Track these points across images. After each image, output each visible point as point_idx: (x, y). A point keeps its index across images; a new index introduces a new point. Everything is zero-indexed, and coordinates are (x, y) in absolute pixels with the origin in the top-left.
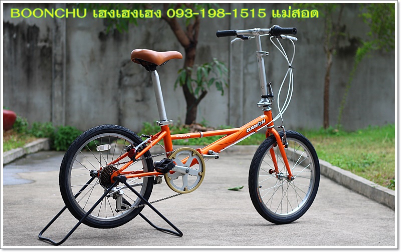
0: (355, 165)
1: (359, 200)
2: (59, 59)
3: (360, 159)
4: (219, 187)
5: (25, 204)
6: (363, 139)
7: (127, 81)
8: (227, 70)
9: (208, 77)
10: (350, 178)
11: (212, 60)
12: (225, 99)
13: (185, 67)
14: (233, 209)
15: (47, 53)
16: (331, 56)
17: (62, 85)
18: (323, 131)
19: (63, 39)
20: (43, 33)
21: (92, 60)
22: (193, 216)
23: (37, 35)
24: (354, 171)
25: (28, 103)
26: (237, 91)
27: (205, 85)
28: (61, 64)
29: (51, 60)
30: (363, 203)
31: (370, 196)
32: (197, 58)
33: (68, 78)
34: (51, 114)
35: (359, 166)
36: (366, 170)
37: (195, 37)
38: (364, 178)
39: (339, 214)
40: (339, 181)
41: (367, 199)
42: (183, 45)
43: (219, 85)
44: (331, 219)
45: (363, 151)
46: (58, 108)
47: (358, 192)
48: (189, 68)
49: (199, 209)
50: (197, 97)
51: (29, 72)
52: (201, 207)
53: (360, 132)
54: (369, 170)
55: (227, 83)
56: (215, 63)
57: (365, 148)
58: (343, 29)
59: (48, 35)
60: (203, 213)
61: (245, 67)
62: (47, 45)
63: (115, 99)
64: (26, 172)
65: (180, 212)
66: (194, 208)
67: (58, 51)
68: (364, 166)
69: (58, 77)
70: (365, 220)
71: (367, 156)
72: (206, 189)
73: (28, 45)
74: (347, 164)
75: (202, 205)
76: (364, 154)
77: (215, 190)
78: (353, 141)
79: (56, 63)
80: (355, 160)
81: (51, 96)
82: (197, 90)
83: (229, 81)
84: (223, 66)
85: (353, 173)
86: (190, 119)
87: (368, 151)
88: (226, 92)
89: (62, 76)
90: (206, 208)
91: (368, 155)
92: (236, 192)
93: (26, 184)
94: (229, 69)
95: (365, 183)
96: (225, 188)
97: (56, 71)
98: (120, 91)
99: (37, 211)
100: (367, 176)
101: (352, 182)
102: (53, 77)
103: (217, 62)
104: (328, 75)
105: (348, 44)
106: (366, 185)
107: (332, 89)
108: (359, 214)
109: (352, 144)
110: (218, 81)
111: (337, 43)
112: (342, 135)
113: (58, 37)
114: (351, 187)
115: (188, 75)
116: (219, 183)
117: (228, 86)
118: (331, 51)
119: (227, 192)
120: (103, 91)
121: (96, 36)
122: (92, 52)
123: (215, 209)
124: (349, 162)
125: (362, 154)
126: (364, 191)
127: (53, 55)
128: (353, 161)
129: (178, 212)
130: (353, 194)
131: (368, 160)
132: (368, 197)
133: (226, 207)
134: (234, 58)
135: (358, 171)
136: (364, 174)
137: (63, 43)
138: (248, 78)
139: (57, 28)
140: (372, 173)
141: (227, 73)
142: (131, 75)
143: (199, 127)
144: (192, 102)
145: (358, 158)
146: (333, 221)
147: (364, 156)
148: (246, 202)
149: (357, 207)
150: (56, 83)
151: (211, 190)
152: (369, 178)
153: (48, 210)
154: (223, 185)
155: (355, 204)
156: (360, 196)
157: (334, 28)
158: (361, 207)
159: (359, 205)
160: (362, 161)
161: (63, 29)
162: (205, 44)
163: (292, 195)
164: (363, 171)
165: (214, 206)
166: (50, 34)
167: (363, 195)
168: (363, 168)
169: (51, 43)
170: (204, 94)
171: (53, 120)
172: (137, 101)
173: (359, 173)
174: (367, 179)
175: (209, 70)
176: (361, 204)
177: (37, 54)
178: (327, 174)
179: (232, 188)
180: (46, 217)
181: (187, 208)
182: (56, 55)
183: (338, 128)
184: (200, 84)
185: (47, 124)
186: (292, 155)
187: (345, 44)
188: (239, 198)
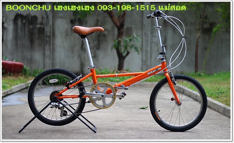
0: (213, 94)
1: (216, 115)
2: (48, 34)
3: (216, 90)
4: (134, 107)
5: (18, 117)
6: (217, 79)
8: (141, 40)
9: (130, 44)
10: (210, 102)
11: (133, 35)
12: (140, 56)
13: (117, 39)
14: (141, 120)
15: (42, 31)
16: (199, 33)
17: (50, 49)
18: (195, 74)
19: (51, 23)
20: (39, 20)
21: (67, 35)
22: (117, 125)
23: (37, 21)
24: (212, 97)
25: (31, 59)
26: (147, 52)
27: (128, 48)
28: (49, 37)
29: (44, 35)
30: (219, 117)
31: (223, 113)
32: (124, 34)
33: (53, 45)
34: (44, 64)
35: (215, 94)
36: (219, 97)
37: (123, 21)
39: (204, 124)
41: (221, 114)
42: (117, 26)
43: (136, 49)
44: (199, 127)
45: (218, 86)
46: (48, 61)
47: (215, 110)
48: (120, 39)
49: (121, 121)
50: (124, 55)
51: (32, 41)
52: (122, 119)
53: (216, 75)
54: (221, 97)
55: (141, 47)
56: (134, 37)
57: (219, 84)
58: (206, 18)
59: (42, 21)
60: (122, 123)
61: (151, 39)
62: (42, 26)
63: (80, 56)
64: (24, 97)
66: (118, 120)
67: (48, 30)
68: (218, 94)
69: (48, 44)
70: (220, 128)
71: (220, 88)
72: (126, 108)
73: (31, 27)
74: (209, 93)
75: (123, 118)
76: (218, 87)
77: (131, 108)
78: (211, 80)
79: (47, 36)
80: (213, 91)
81: (44, 55)
82: (124, 51)
83: (142, 46)
84: (138, 38)
85: (212, 98)
86: (120, 67)
87: (220, 86)
88: (140, 52)
89: (50, 44)
90: (125, 120)
92: (144, 110)
93: (22, 104)
94: (142, 40)
95: (219, 105)
96: (137, 107)
97: (46, 41)
98: (82, 52)
99: (24, 121)
100: (220, 100)
101: (212, 104)
102: (45, 44)
103: (135, 36)
104: (197, 43)
105: (208, 26)
106: (220, 106)
107: (199, 51)
108: (216, 124)
109: (211, 82)
110: (136, 46)
111: (203, 25)
112: (205, 76)
113: (48, 22)
114: (211, 107)
115: (119, 42)
116: (134, 104)
117: (142, 49)
118: (199, 29)
119: (138, 110)
120: (72, 52)
121: (69, 21)
122: (67, 31)
123: (130, 121)
124: (209, 92)
125: (217, 87)
126: (219, 110)
127: (45, 32)
128: (212, 91)
129: (108, 123)
130: (212, 111)
131: (220, 91)
133: (137, 120)
134: (145, 34)
135: (215, 97)
136: (218, 99)
137: (50, 26)
138: (153, 45)
139: (47, 17)
140: (223, 99)
141: (141, 42)
144: (121, 58)
145: (215, 90)
146: (201, 128)
147: (218, 89)
148: (149, 116)
149: (215, 119)
150: (47, 47)
151: (129, 109)
154: (137, 105)
155: (214, 118)
156: (217, 112)
157: (201, 17)
159: (216, 118)
160: (217, 91)
161: (51, 18)
162: (129, 26)
163: (177, 111)
164: (218, 97)
165: (130, 119)
166: (44, 20)
167: (218, 112)
168: (218, 96)
169: (44, 25)
170: (128, 53)
171: (45, 68)
173: (216, 99)
174: (220, 102)
175: (131, 40)
177: (36, 31)
178: (197, 99)
179: (142, 107)
181: (113, 120)
182: (47, 32)
183: (203, 72)
184: (126, 48)
185: (42, 70)
186: (177, 88)
187: (207, 26)
188: (145, 114)
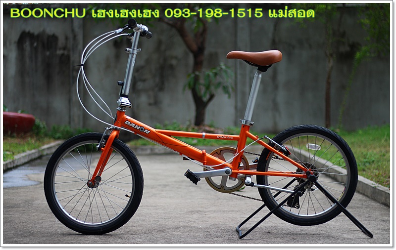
1: (360, 200)
5: (24, 206)
6: (363, 139)
7: (140, 85)
8: (233, 74)
9: (215, 81)
11: (219, 65)
12: (232, 101)
13: (193, 72)
14: (232, 211)
15: (65, 60)
16: (332, 61)
19: (80, 47)
20: (61, 42)
21: (108, 67)
22: (191, 219)
23: (56, 44)
25: (48, 107)
26: (244, 93)
27: (212, 88)
29: (69, 67)
31: (371, 196)
32: (205, 63)
35: (359, 165)
36: (366, 169)
37: (203, 43)
38: (365, 177)
39: (339, 216)
40: (340, 180)
41: (368, 199)
42: (192, 51)
43: (225, 89)
44: (331, 221)
45: (364, 150)
46: (76, 112)
47: (359, 192)
48: (197, 73)
49: (198, 212)
50: (205, 99)
51: (49, 78)
52: (200, 209)
53: (360, 132)
54: (369, 169)
55: (234, 86)
56: (221, 68)
57: (365, 147)
58: (343, 35)
59: (66, 43)
60: (201, 216)
61: (252, 71)
62: (66, 53)
64: (36, 174)
65: (178, 216)
66: (193, 210)
67: (75, 58)
68: (364, 165)
70: (366, 222)
71: (367, 155)
72: (208, 189)
73: (48, 53)
75: (201, 207)
76: (364, 153)
78: (353, 140)
79: (74, 70)
81: (70, 101)
82: (205, 93)
83: (236, 85)
84: (229, 71)
86: (199, 121)
87: (368, 150)
88: (232, 95)
90: (205, 210)
91: (369, 154)
93: (32, 185)
94: (236, 74)
95: (366, 183)
97: (74, 77)
98: (134, 95)
99: (34, 214)
100: (367, 175)
103: (223, 67)
104: (329, 77)
105: (348, 49)
106: (367, 185)
107: (333, 91)
108: (360, 216)
110: (225, 85)
111: (337, 48)
113: (75, 46)
115: (196, 79)
117: (235, 89)
118: (331, 55)
121: (111, 43)
122: (108, 59)
123: (214, 211)
125: (362, 153)
126: (365, 191)
127: (71, 62)
131: (368, 159)
132: (369, 197)
133: (225, 209)
134: (241, 63)
136: (364, 173)
137: (80, 51)
139: (75, 37)
140: (372, 172)
141: (234, 78)
142: (144, 81)
143: (207, 128)
144: (201, 105)
146: (333, 223)
147: (364, 155)
148: (246, 203)
149: (358, 207)
151: (213, 191)
152: (369, 177)
153: (45, 213)
155: (356, 205)
156: (361, 195)
157: (334, 34)
158: (361, 208)
159: (361, 206)
160: (363, 160)
161: (80, 38)
162: (213, 50)
164: (364, 170)
165: (214, 208)
166: (68, 42)
167: (364, 195)
168: (364, 167)
169: (69, 51)
170: (212, 97)
171: (72, 123)
172: (150, 104)
173: (360, 173)
174: (367, 178)
175: (216, 74)
176: (362, 204)
177: (56, 61)
180: (40, 221)
181: (186, 210)
182: (73, 61)
183: (339, 128)
184: (208, 88)
185: (66, 127)
187: (344, 49)
188: (240, 199)
